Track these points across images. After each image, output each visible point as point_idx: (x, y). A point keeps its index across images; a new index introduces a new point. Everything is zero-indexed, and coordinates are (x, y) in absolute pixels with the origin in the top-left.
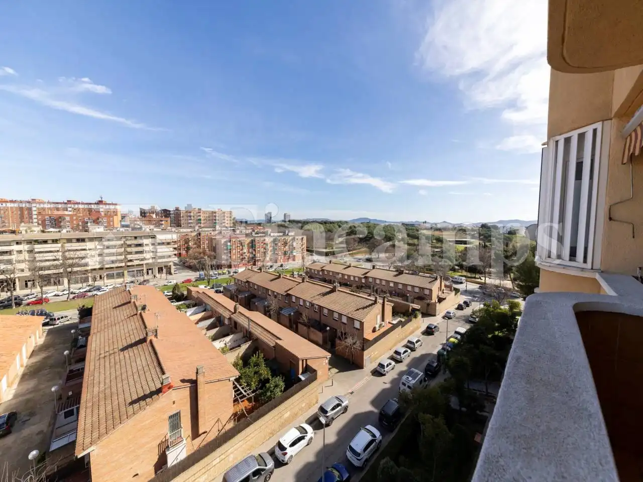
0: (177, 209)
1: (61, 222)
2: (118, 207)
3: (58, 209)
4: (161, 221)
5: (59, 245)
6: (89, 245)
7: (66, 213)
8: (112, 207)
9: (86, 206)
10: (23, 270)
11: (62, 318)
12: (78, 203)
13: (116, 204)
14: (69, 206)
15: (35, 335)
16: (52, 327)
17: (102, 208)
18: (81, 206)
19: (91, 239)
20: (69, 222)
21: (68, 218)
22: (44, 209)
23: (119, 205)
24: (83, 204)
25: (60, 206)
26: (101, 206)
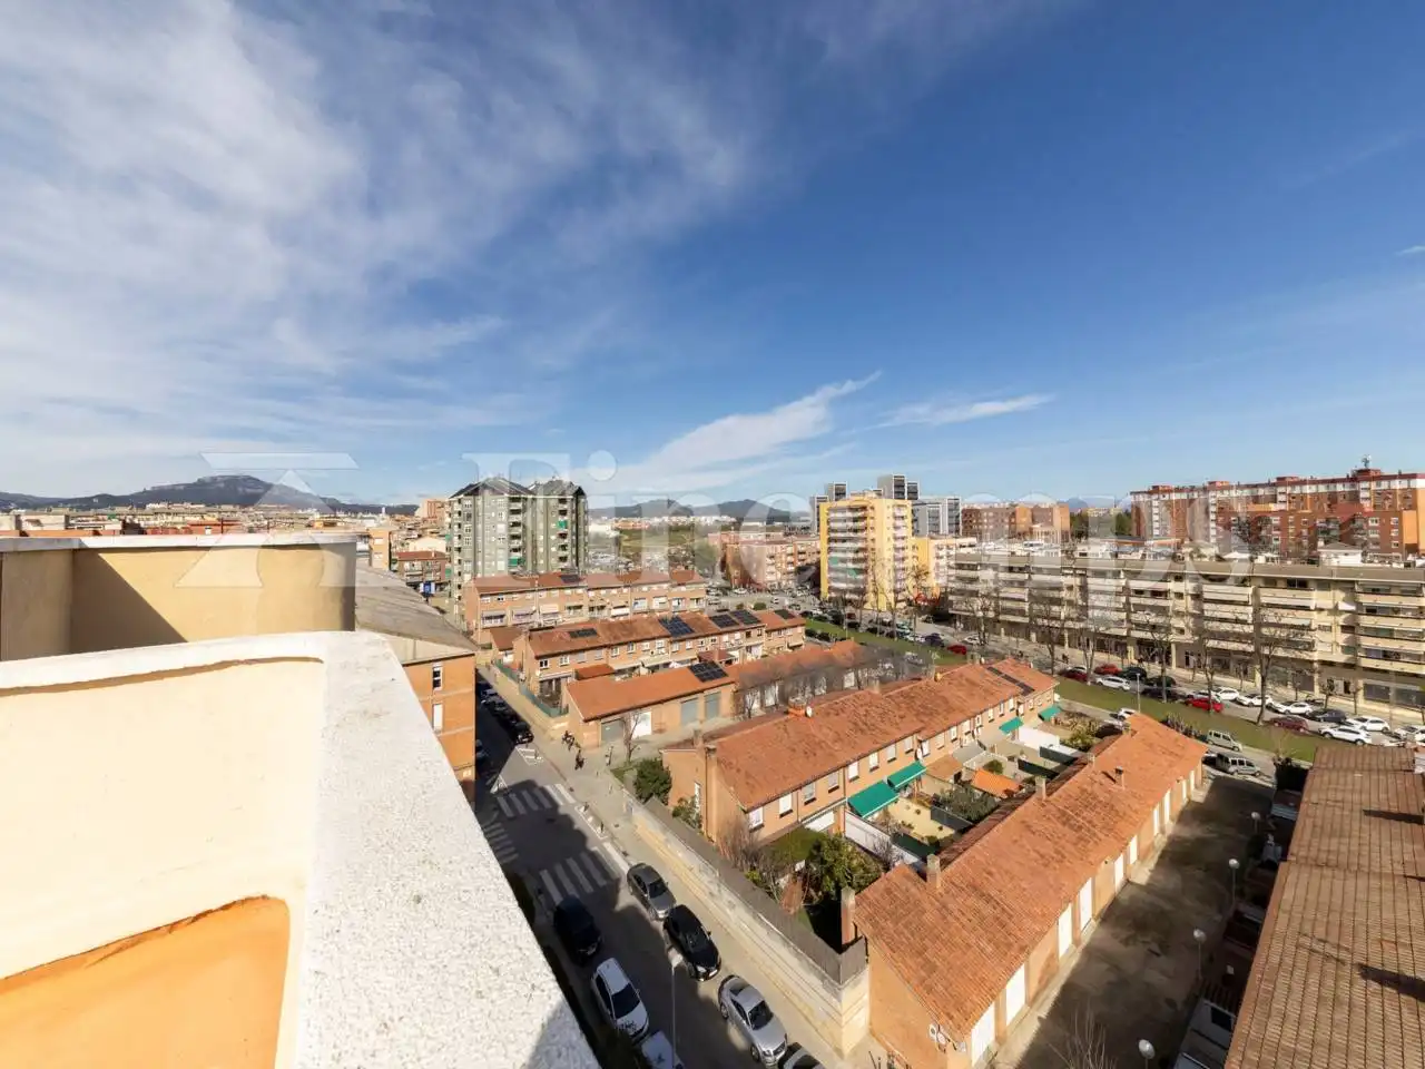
1: (1261, 529)
2: (1419, 483)
3: (1256, 500)
5: (1250, 591)
6: (1317, 598)
7: (1273, 507)
8: (1397, 485)
10: (1182, 631)
11: (1241, 763)
12: (1303, 483)
13: (1414, 476)
14: (1280, 489)
15: (1187, 777)
16: (1221, 774)
17: (1366, 490)
18: (1308, 489)
19: (1324, 585)
20: (1278, 528)
21: (1275, 521)
22: (1229, 501)
24: (1314, 482)
25: (1261, 492)
26: (1364, 485)
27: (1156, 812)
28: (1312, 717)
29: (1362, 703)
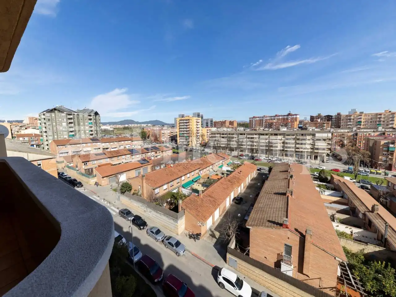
0: (339, 114)
1: (272, 125)
2: (298, 116)
3: (272, 119)
4: (324, 124)
5: (268, 136)
6: (279, 137)
7: (274, 121)
8: (295, 116)
9: (283, 117)
10: (256, 146)
11: (263, 169)
12: (279, 116)
13: (297, 115)
14: (276, 117)
15: (254, 172)
16: (259, 172)
17: (290, 117)
18: (281, 117)
19: (280, 134)
20: (275, 125)
21: (274, 124)
22: (267, 120)
23: (299, 115)
24: (281, 116)
25: (272, 118)
26: (289, 116)
27: (247, 178)
28: (276, 160)
29: (284, 157)
